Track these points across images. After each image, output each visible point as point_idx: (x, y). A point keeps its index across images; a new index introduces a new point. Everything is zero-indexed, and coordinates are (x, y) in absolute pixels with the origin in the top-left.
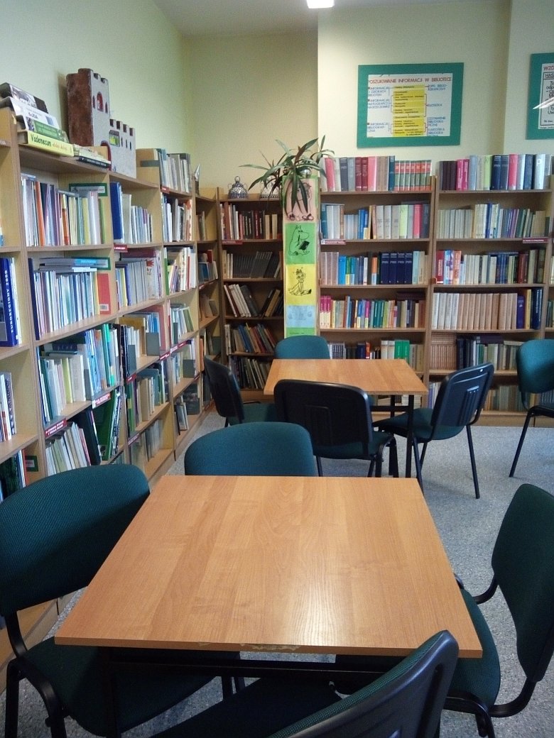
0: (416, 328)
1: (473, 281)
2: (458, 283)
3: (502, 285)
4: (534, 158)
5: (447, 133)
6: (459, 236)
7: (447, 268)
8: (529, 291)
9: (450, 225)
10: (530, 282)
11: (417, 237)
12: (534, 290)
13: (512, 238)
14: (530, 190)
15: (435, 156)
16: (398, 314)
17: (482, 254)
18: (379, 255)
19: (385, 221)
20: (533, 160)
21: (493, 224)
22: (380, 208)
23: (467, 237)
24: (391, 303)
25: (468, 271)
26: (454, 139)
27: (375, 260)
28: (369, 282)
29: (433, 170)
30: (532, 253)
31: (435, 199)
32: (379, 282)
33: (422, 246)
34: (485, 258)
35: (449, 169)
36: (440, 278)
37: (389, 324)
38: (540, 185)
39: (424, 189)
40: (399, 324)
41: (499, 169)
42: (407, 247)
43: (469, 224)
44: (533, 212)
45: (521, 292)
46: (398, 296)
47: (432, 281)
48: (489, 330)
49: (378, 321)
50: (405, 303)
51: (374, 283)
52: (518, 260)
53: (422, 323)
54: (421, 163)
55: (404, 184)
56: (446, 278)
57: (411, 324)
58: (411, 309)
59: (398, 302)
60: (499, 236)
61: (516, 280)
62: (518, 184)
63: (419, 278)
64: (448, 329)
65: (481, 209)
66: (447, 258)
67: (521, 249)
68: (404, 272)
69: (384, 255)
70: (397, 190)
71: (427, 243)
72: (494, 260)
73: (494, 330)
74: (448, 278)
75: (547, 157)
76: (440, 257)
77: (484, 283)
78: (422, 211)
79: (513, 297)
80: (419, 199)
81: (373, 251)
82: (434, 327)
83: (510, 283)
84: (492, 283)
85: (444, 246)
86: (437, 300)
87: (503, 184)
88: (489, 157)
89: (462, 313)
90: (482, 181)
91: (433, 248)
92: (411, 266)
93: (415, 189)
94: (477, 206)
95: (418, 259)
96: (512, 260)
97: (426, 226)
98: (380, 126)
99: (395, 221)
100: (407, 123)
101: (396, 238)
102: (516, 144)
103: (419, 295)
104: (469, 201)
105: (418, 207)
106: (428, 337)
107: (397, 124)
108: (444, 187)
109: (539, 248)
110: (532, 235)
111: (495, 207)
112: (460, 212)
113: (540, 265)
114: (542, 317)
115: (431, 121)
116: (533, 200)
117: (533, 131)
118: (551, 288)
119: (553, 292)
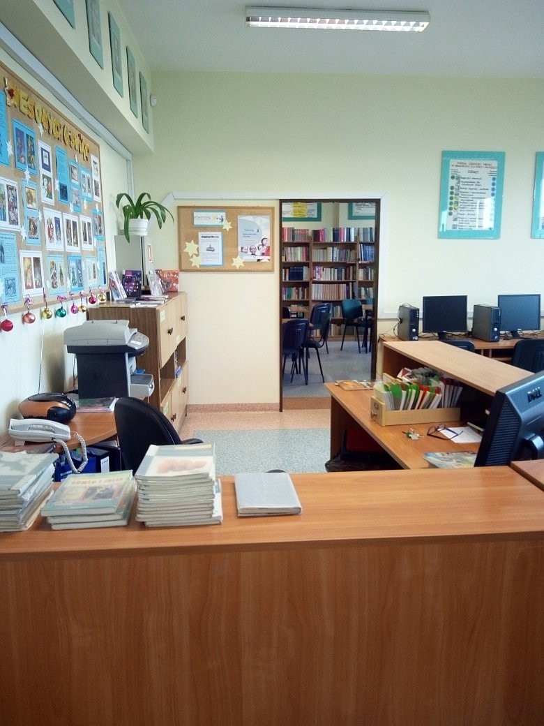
0: (306, 299)
1: (328, 279)
2: (322, 280)
3: (340, 281)
4: (350, 229)
5: (316, 216)
6: (321, 260)
7: (317, 274)
9: (317, 255)
10: (351, 279)
11: (305, 260)
12: (352, 282)
13: (343, 261)
14: (348, 242)
15: (311, 227)
16: (298, 293)
17: (331, 268)
18: (289, 268)
19: (291, 253)
20: (349, 230)
21: (335, 256)
22: (289, 248)
23: (325, 261)
24: (294, 288)
25: (326, 275)
26: (319, 219)
27: (288, 270)
28: (285, 279)
29: (310, 233)
30: (351, 267)
31: (311, 245)
32: (289, 279)
33: (307, 264)
34: (332, 269)
35: (316, 234)
36: (315, 278)
37: (294, 297)
38: (353, 240)
39: (307, 241)
40: (298, 298)
41: (336, 234)
42: (301, 265)
43: (325, 255)
44: (351, 251)
45: (347, 284)
46: (297, 286)
47: (311, 279)
48: (335, 299)
49: (289, 296)
50: (301, 288)
51: (287, 280)
52: (346, 270)
53: (308, 297)
54: (305, 230)
55: (299, 239)
57: (303, 297)
58: (303, 291)
59: (297, 288)
60: (338, 260)
61: (346, 278)
62: (344, 239)
63: (306, 278)
64: (319, 299)
65: (330, 249)
66: (317, 269)
67: (346, 266)
68: (300, 275)
69: (291, 268)
70: (296, 241)
71: (308, 263)
72: (336, 270)
73: (338, 300)
74: (318, 278)
75: (355, 229)
76: (314, 269)
77: (332, 279)
78: (306, 250)
79: (345, 285)
80: (305, 245)
81: (288, 266)
82: (313, 299)
83: (343, 280)
84: (336, 280)
85: (316, 264)
86: (314, 287)
87: (338, 239)
88: (332, 229)
89: (324, 293)
90: (329, 238)
91: (311, 265)
92: (302, 272)
93: (303, 241)
94: (328, 248)
95: (305, 269)
96: (343, 270)
97: (308, 256)
98: (288, 212)
99: (295, 254)
101: (296, 261)
102: (344, 223)
103: (306, 285)
104: (325, 246)
105: (304, 248)
106: (310, 302)
107: (295, 212)
108: (315, 240)
109: (354, 265)
110: (351, 260)
111: (335, 249)
112: (322, 250)
113: (354, 272)
114: (356, 294)
115: (309, 211)
116: (350, 246)
117: (351, 217)
118: (360, 282)
119: (361, 284)
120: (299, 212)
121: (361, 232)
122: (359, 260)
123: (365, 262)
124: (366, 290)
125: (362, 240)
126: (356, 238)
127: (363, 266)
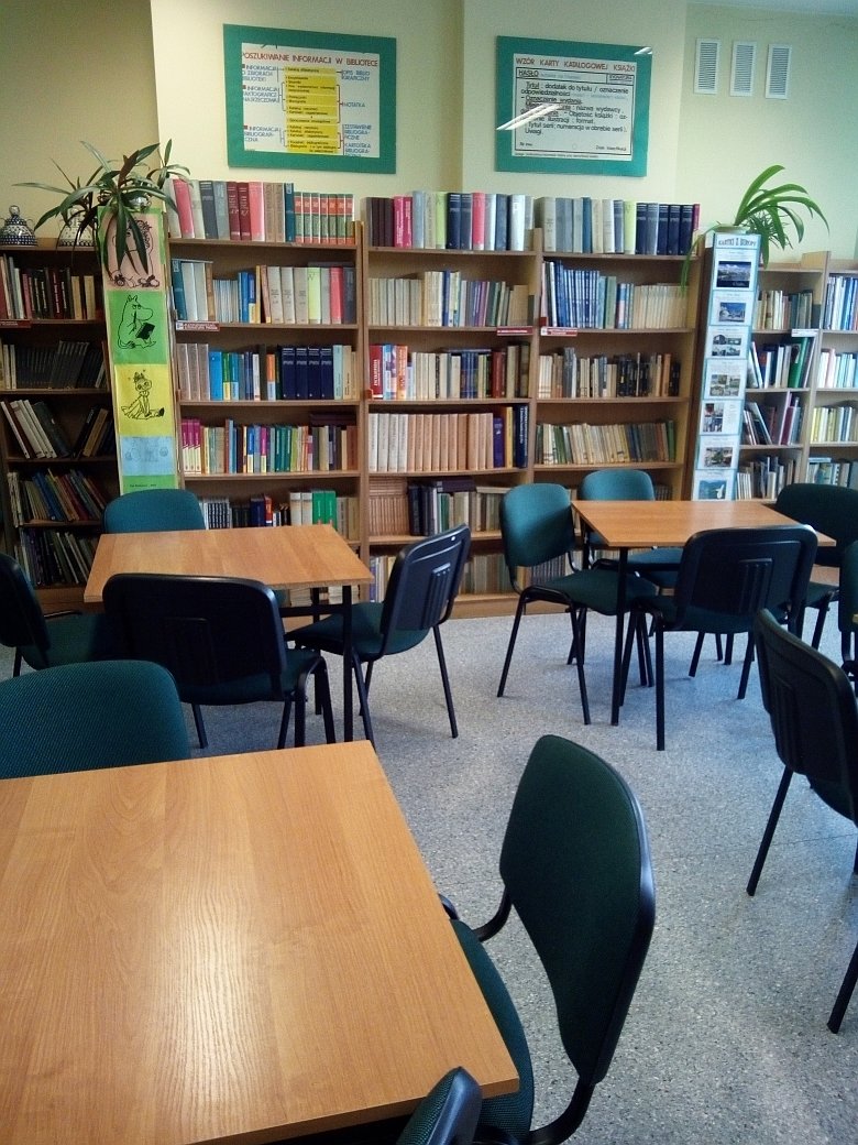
0: (345, 471)
1: (427, 395)
2: (406, 397)
3: (470, 400)
4: (509, 200)
5: (374, 152)
6: (402, 322)
7: (387, 373)
8: (510, 410)
9: (388, 303)
10: (510, 397)
11: (338, 322)
12: (516, 407)
13: (482, 327)
14: (504, 252)
15: (361, 189)
16: (315, 449)
17: (439, 351)
18: (278, 351)
19: (284, 292)
20: (507, 203)
21: (453, 305)
22: (275, 271)
23: (416, 325)
24: (301, 430)
25: (419, 378)
26: (385, 163)
27: (271, 359)
28: (264, 395)
29: (357, 212)
30: (512, 350)
31: (362, 260)
32: (280, 396)
33: (347, 338)
34: (443, 357)
35: (382, 212)
36: (378, 390)
37: (301, 466)
38: (519, 244)
39: (343, 243)
40: (317, 465)
41: (459, 215)
42: (325, 338)
43: (417, 303)
44: (510, 287)
45: (497, 411)
46: (312, 420)
47: (365, 395)
48: (454, 471)
49: (283, 460)
50: (325, 431)
51: (272, 398)
52: (491, 360)
53: (353, 463)
54: (336, 198)
55: (311, 233)
56: (387, 389)
57: (336, 464)
58: (335, 439)
59: (313, 429)
60: (462, 323)
61: (490, 392)
62: (488, 242)
63: (344, 390)
64: (394, 471)
65: (434, 279)
66: (386, 357)
67: (495, 344)
68: (321, 379)
69: (287, 351)
70: (300, 242)
71: (353, 332)
72: (456, 360)
73: (462, 471)
74: (390, 391)
75: (527, 200)
76: (376, 355)
77: (443, 398)
78: (342, 278)
79: (487, 419)
80: (337, 258)
81: (266, 343)
82: (373, 469)
83: (482, 398)
84: (456, 398)
85: (382, 337)
86: (375, 425)
87: (464, 239)
88: (442, 194)
89: (414, 444)
90: (432, 235)
91: (363, 340)
92: (330, 369)
93: (330, 242)
94: (428, 274)
95: (342, 359)
96: (482, 360)
97: (351, 304)
98: (267, 132)
99: (300, 294)
100: (309, 131)
101: (303, 322)
102: (480, 178)
103: (346, 417)
104: (415, 265)
105: (336, 272)
106: (364, 484)
107: (294, 131)
108: (376, 241)
109: (520, 342)
110: (511, 320)
111: (455, 278)
112: (403, 283)
113: (523, 370)
114: (530, 452)
115: (347, 131)
116: (507, 269)
118: (542, 406)
119: (547, 411)
121: (551, 213)
122: (541, 322)
123: (561, 332)
124: (559, 437)
125: (552, 245)
126: (531, 238)
127: (554, 347)
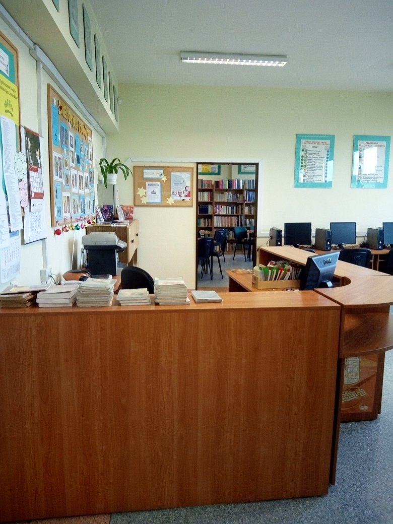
1: (225, 213)
2: (221, 214)
3: (233, 214)
5: (217, 172)
6: (221, 201)
7: (218, 210)
9: (218, 198)
10: (240, 213)
11: (209, 201)
12: (241, 215)
13: (235, 201)
14: (238, 189)
15: (213, 179)
16: (205, 223)
17: (227, 206)
19: (201, 196)
20: (239, 181)
21: (229, 198)
22: (201, 193)
23: (223, 201)
24: (202, 219)
25: (223, 210)
26: (219, 173)
29: (213, 183)
30: (240, 205)
31: (214, 191)
33: (211, 203)
35: (217, 183)
36: (216, 212)
38: (241, 188)
39: (211, 188)
40: (205, 225)
41: (230, 183)
42: (207, 203)
43: (223, 198)
44: (240, 194)
45: (238, 216)
46: (204, 217)
47: (214, 213)
48: (230, 227)
50: (207, 219)
52: (236, 207)
53: (211, 225)
54: (210, 181)
55: (205, 187)
57: (208, 225)
58: (208, 221)
59: (205, 219)
60: (231, 201)
61: (236, 213)
62: (235, 187)
63: (210, 212)
64: (219, 226)
65: (226, 193)
66: (217, 206)
67: (237, 205)
68: (206, 210)
69: (200, 206)
70: (204, 188)
72: (230, 207)
74: (218, 212)
75: (243, 180)
76: (216, 206)
77: (228, 213)
79: (236, 217)
80: (210, 191)
82: (215, 226)
83: (235, 214)
84: (230, 214)
85: (217, 203)
86: (215, 218)
87: (231, 188)
88: (227, 180)
89: (222, 222)
90: (226, 186)
91: (214, 204)
92: (208, 209)
93: (209, 188)
95: (210, 207)
96: (235, 207)
97: (212, 198)
99: (203, 196)
101: (204, 201)
102: (235, 176)
103: (210, 217)
104: (223, 191)
105: (209, 193)
106: (213, 228)
108: (216, 188)
109: (242, 204)
110: (240, 201)
111: (230, 193)
112: (221, 194)
113: (242, 209)
114: (243, 223)
115: (212, 168)
116: (240, 192)
117: (240, 172)
118: (246, 216)
119: (247, 216)
120: (206, 169)
121: (247, 182)
122: (245, 201)
123: (249, 202)
124: (250, 221)
125: (247, 187)
126: (243, 186)
127: (248, 205)
